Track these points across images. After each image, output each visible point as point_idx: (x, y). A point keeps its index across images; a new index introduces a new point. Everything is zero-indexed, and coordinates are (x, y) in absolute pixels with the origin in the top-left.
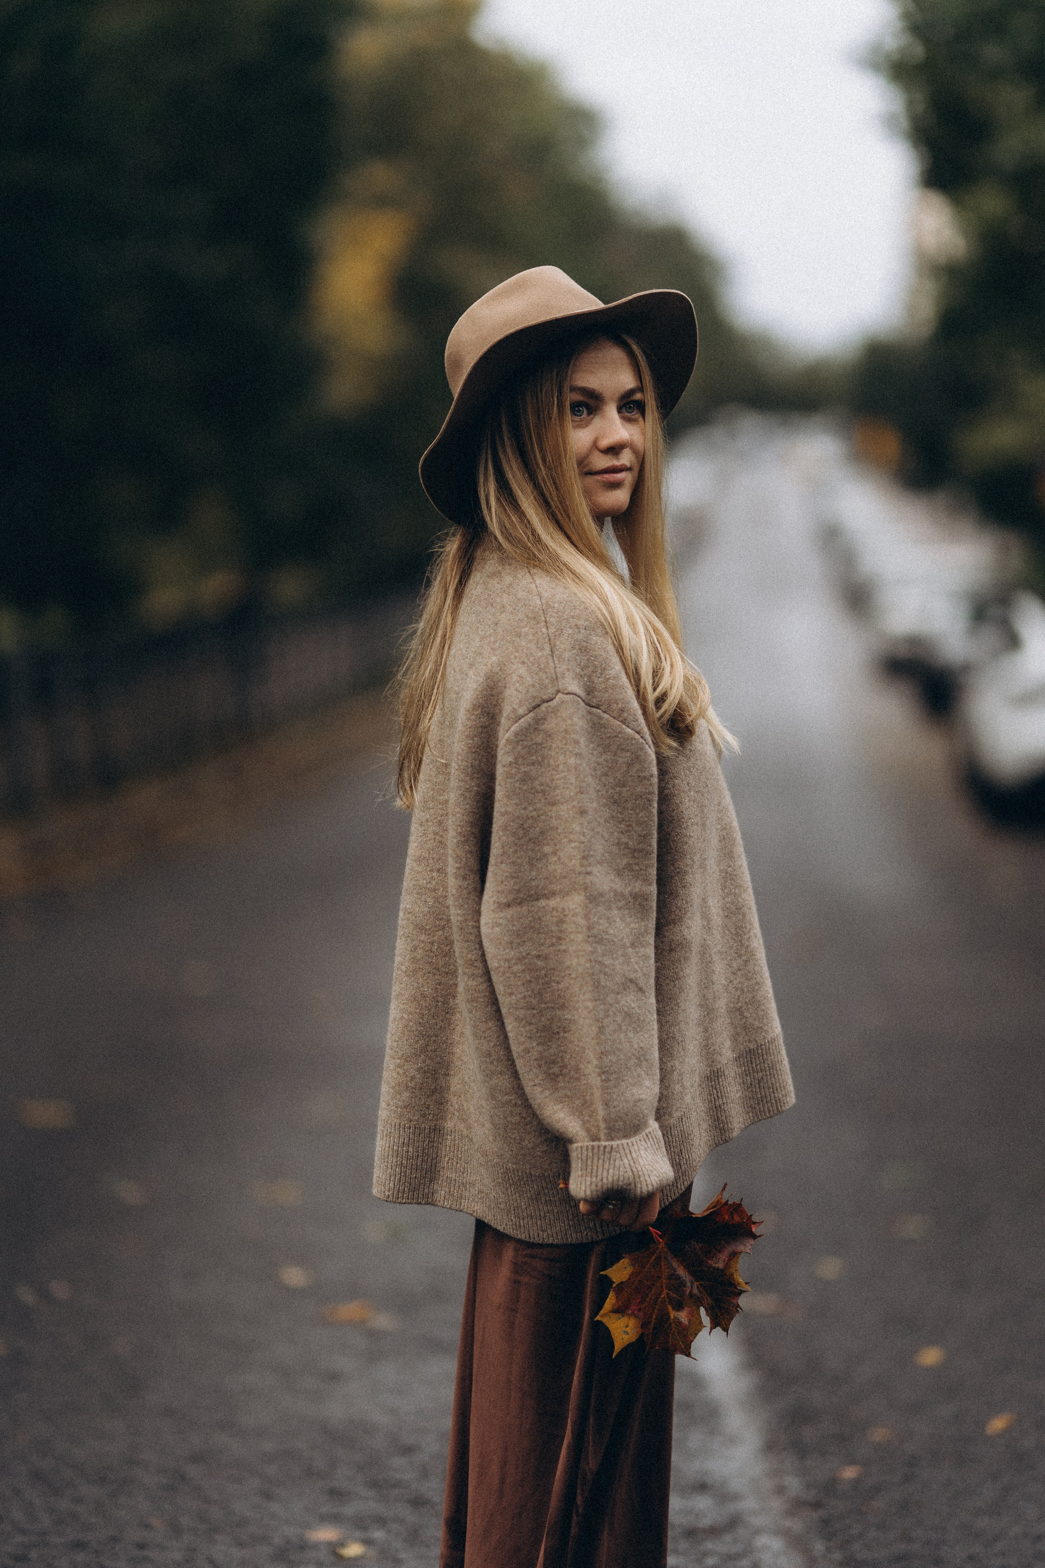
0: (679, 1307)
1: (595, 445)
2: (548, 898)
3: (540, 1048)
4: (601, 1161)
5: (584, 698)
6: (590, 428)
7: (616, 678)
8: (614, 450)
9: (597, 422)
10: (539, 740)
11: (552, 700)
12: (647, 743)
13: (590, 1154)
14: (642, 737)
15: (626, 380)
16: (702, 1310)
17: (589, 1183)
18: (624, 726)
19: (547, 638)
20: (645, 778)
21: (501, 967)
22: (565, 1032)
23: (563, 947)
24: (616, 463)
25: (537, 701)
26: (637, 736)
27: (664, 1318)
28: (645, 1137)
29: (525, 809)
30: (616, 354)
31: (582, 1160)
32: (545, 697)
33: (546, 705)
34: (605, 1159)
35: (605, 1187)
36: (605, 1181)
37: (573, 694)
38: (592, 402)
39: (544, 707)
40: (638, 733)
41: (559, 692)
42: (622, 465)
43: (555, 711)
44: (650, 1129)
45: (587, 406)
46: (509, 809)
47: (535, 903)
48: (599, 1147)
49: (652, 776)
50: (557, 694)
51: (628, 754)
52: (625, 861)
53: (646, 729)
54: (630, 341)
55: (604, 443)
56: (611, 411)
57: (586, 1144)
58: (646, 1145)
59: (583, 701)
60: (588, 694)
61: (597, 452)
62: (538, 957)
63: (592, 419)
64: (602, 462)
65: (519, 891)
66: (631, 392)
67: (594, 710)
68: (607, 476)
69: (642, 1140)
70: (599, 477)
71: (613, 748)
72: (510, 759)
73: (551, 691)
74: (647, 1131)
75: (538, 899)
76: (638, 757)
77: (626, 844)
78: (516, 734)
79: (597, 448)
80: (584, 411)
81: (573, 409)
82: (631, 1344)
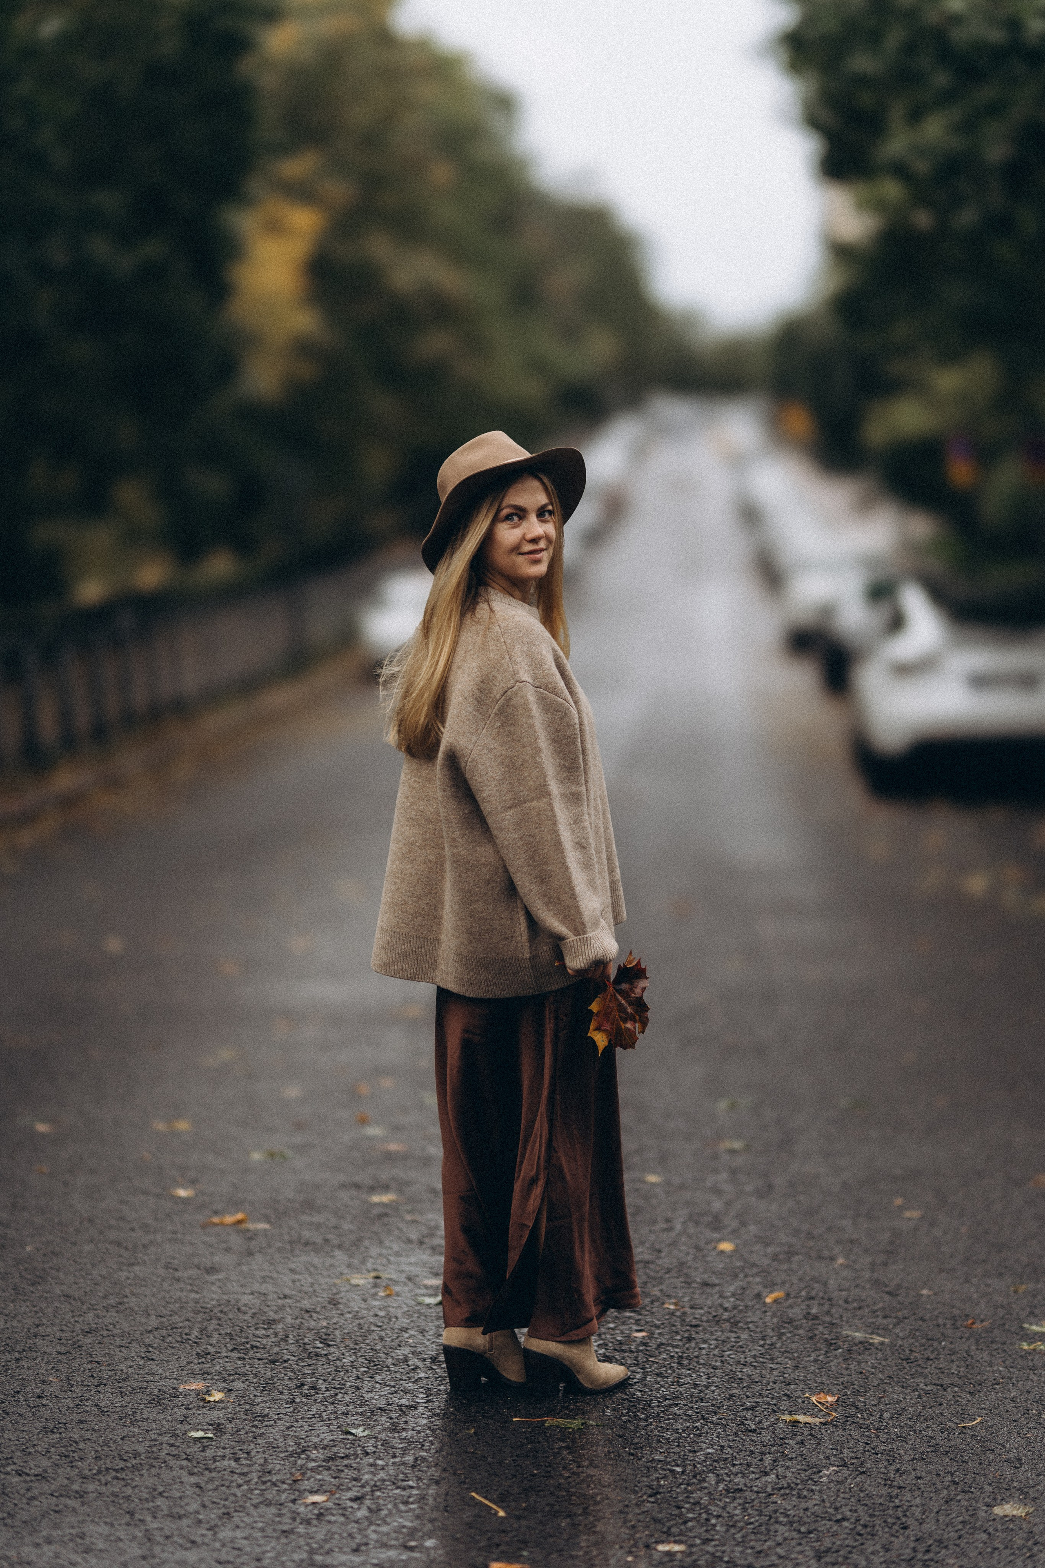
0: (625, 1021)
1: (524, 538)
3: (537, 888)
4: (586, 947)
5: (531, 683)
6: (521, 528)
7: (549, 669)
8: (534, 541)
9: (525, 524)
10: (510, 711)
11: (514, 687)
12: (570, 705)
13: (579, 943)
14: (567, 702)
15: (542, 499)
17: (581, 960)
18: (556, 696)
19: (506, 652)
20: (571, 725)
21: (510, 844)
22: (549, 877)
24: (536, 547)
25: (505, 689)
26: (565, 702)
27: (619, 1028)
28: (602, 929)
29: (511, 751)
30: (536, 484)
31: (571, 948)
32: (510, 686)
33: (511, 690)
34: (588, 945)
36: (591, 956)
37: (525, 682)
38: (521, 513)
39: (509, 693)
40: (565, 700)
41: (517, 681)
42: (542, 548)
43: (516, 694)
44: (603, 924)
45: (516, 514)
46: (503, 752)
48: (580, 939)
49: (574, 724)
50: (516, 683)
51: (560, 714)
52: (565, 775)
53: (569, 697)
54: (541, 476)
55: (529, 536)
56: (533, 518)
57: (570, 938)
58: (603, 933)
59: (532, 685)
60: (534, 681)
61: (525, 542)
62: (530, 836)
63: (522, 522)
64: (528, 547)
65: (515, 799)
66: (546, 505)
67: (538, 689)
68: (532, 555)
69: (601, 931)
70: (526, 556)
71: (551, 711)
72: (499, 724)
73: (513, 681)
74: (601, 925)
75: (525, 803)
76: (566, 714)
77: (564, 764)
78: (499, 710)
79: (525, 540)
80: (516, 518)
81: (508, 517)
82: (606, 1047)
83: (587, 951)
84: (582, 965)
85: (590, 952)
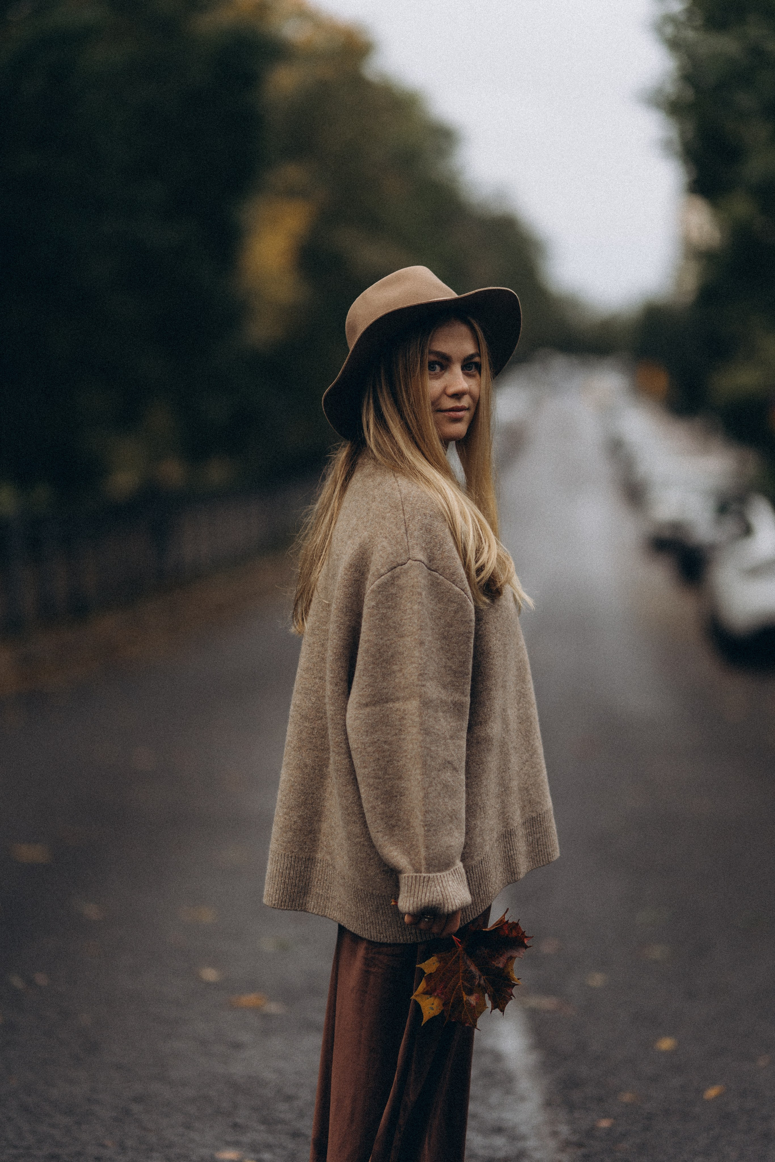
0: (470, 993)
1: (444, 392)
2: (394, 702)
3: (382, 806)
4: (421, 887)
5: (426, 564)
6: (441, 379)
7: (450, 551)
8: (458, 396)
9: (447, 376)
10: (394, 591)
11: (405, 564)
12: (469, 598)
14: (465, 594)
15: (468, 348)
16: (486, 995)
17: (412, 902)
18: (453, 585)
19: (403, 521)
20: (466, 622)
21: (359, 748)
23: (403, 737)
24: (459, 405)
25: (395, 564)
26: (463, 593)
27: (459, 1000)
28: (453, 872)
29: (381, 639)
30: (463, 330)
31: (408, 886)
32: (400, 562)
33: (400, 567)
34: (424, 886)
35: (422, 906)
36: (423, 901)
37: (419, 561)
38: (444, 362)
39: (398, 570)
40: (463, 590)
41: (410, 559)
42: (462, 406)
43: (406, 572)
44: (457, 867)
45: (440, 364)
46: (371, 638)
47: (385, 704)
48: (420, 877)
49: (471, 621)
50: (408, 560)
51: (455, 605)
52: (449, 679)
53: (468, 588)
54: (473, 321)
55: (451, 390)
56: (457, 369)
57: (411, 874)
58: (453, 878)
59: (426, 566)
60: (430, 562)
61: (445, 396)
62: (385, 742)
63: (443, 374)
64: (449, 403)
65: (374, 696)
66: (472, 356)
67: (434, 573)
68: (451, 413)
69: (451, 874)
70: (446, 414)
71: (446, 600)
72: (373, 603)
73: (404, 558)
74: (454, 868)
75: (387, 702)
76: (462, 607)
77: (451, 667)
78: (379, 587)
79: (446, 394)
80: (438, 368)
81: (432, 366)
82: (435, 1017)
84: (411, 908)
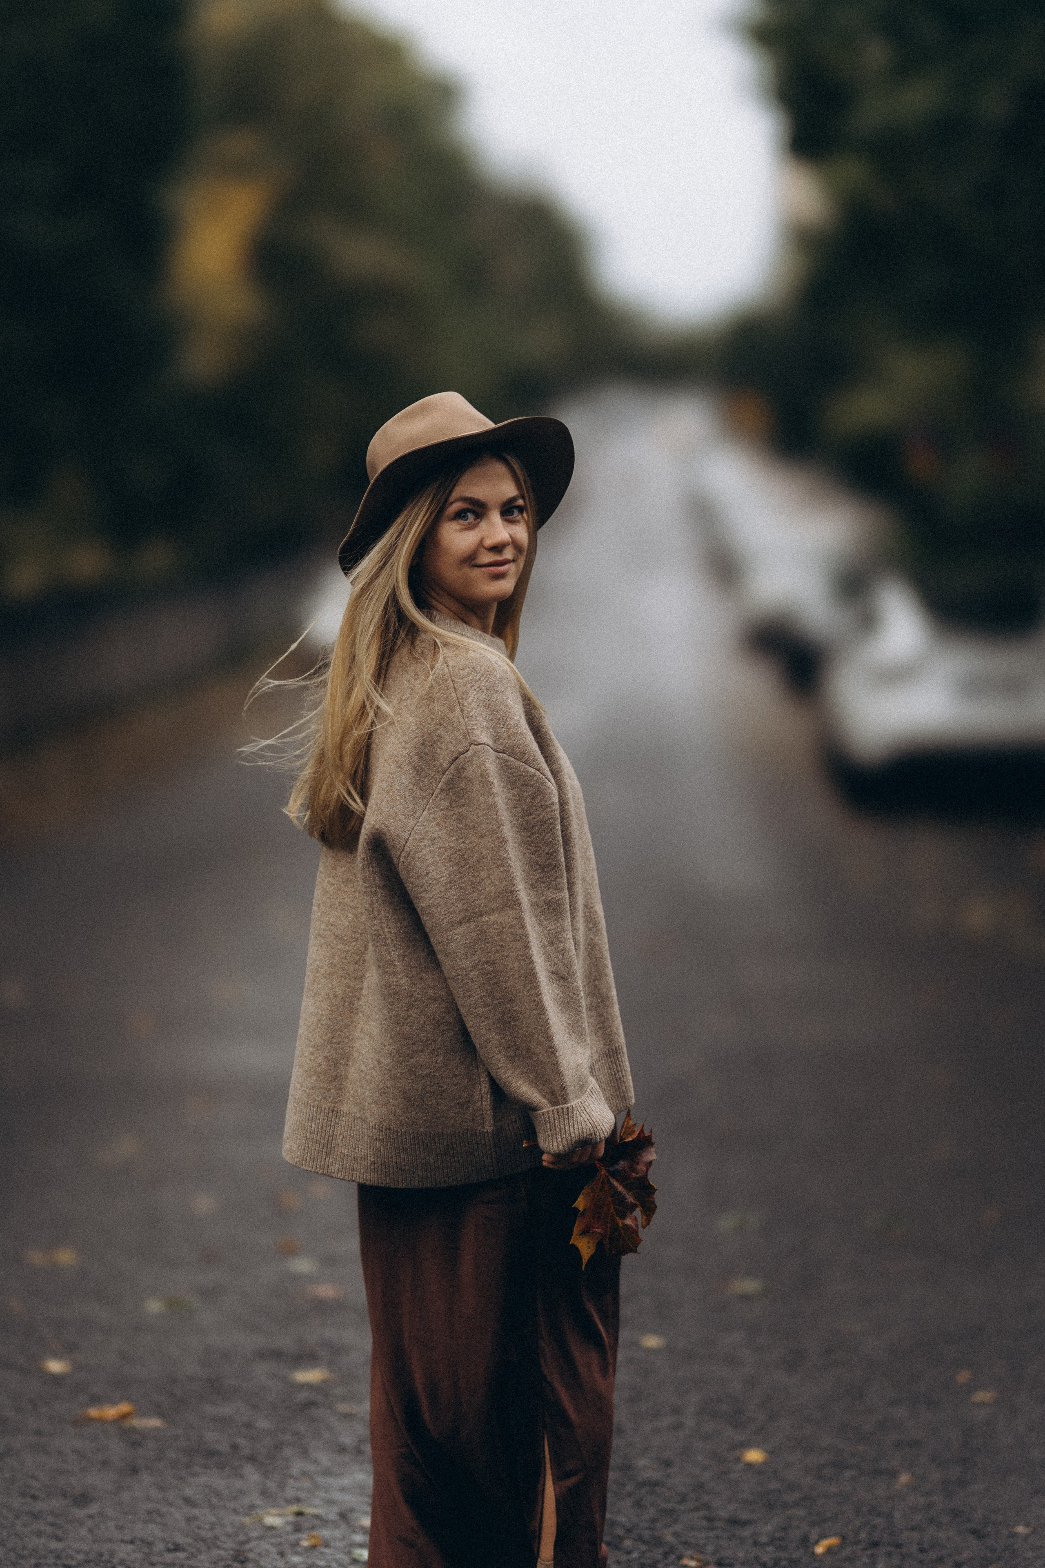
0: (623, 1216)
1: (481, 544)
2: (489, 914)
3: (497, 1037)
4: (566, 1121)
5: (491, 746)
6: (476, 530)
7: (517, 726)
8: (497, 548)
9: (483, 524)
10: (463, 785)
11: (467, 751)
12: (546, 778)
13: (556, 1116)
14: (541, 774)
15: (509, 490)
18: (526, 766)
19: (457, 701)
20: (546, 806)
21: (458, 975)
22: (515, 1021)
23: (506, 953)
24: (499, 558)
25: (455, 755)
26: (538, 773)
28: (590, 1093)
29: (463, 843)
30: (499, 468)
31: (550, 1123)
32: (461, 750)
33: (462, 756)
34: (570, 1118)
35: (574, 1140)
36: (573, 1135)
37: (482, 744)
38: (478, 510)
39: (461, 759)
40: (540, 771)
41: (472, 744)
42: (503, 560)
43: (470, 760)
44: (592, 1086)
45: (473, 512)
46: (452, 844)
47: (479, 919)
48: (563, 1109)
49: (553, 804)
50: (470, 746)
51: (531, 789)
52: (537, 876)
53: (545, 766)
54: (510, 458)
55: (489, 542)
56: (495, 517)
57: (551, 1109)
58: (592, 1099)
59: (492, 748)
60: (495, 742)
61: (483, 549)
62: (487, 962)
63: (479, 522)
64: (487, 558)
65: (466, 910)
66: (513, 499)
67: (501, 754)
68: (492, 568)
69: (589, 1096)
70: (483, 569)
71: (519, 784)
72: (446, 804)
73: (465, 744)
74: (590, 1087)
75: (482, 916)
76: (539, 790)
77: (537, 861)
79: (483, 547)
80: (471, 517)
81: (460, 515)
82: (594, 1256)
83: (567, 1128)
84: (561, 1147)
85: (571, 1129)
